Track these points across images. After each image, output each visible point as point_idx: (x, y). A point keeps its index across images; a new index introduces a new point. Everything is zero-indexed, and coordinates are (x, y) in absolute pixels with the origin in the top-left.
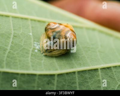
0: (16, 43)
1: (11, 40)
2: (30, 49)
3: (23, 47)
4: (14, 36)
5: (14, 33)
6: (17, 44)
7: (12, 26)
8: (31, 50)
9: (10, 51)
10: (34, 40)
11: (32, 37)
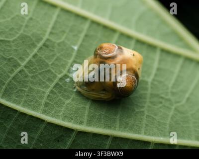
0: (40, 57)
1: (35, 50)
2: (59, 74)
3: (48, 69)
4: (44, 45)
5: (48, 40)
6: (40, 60)
7: (51, 26)
8: (60, 76)
9: (23, 70)
10: (76, 60)
11: (74, 54)
